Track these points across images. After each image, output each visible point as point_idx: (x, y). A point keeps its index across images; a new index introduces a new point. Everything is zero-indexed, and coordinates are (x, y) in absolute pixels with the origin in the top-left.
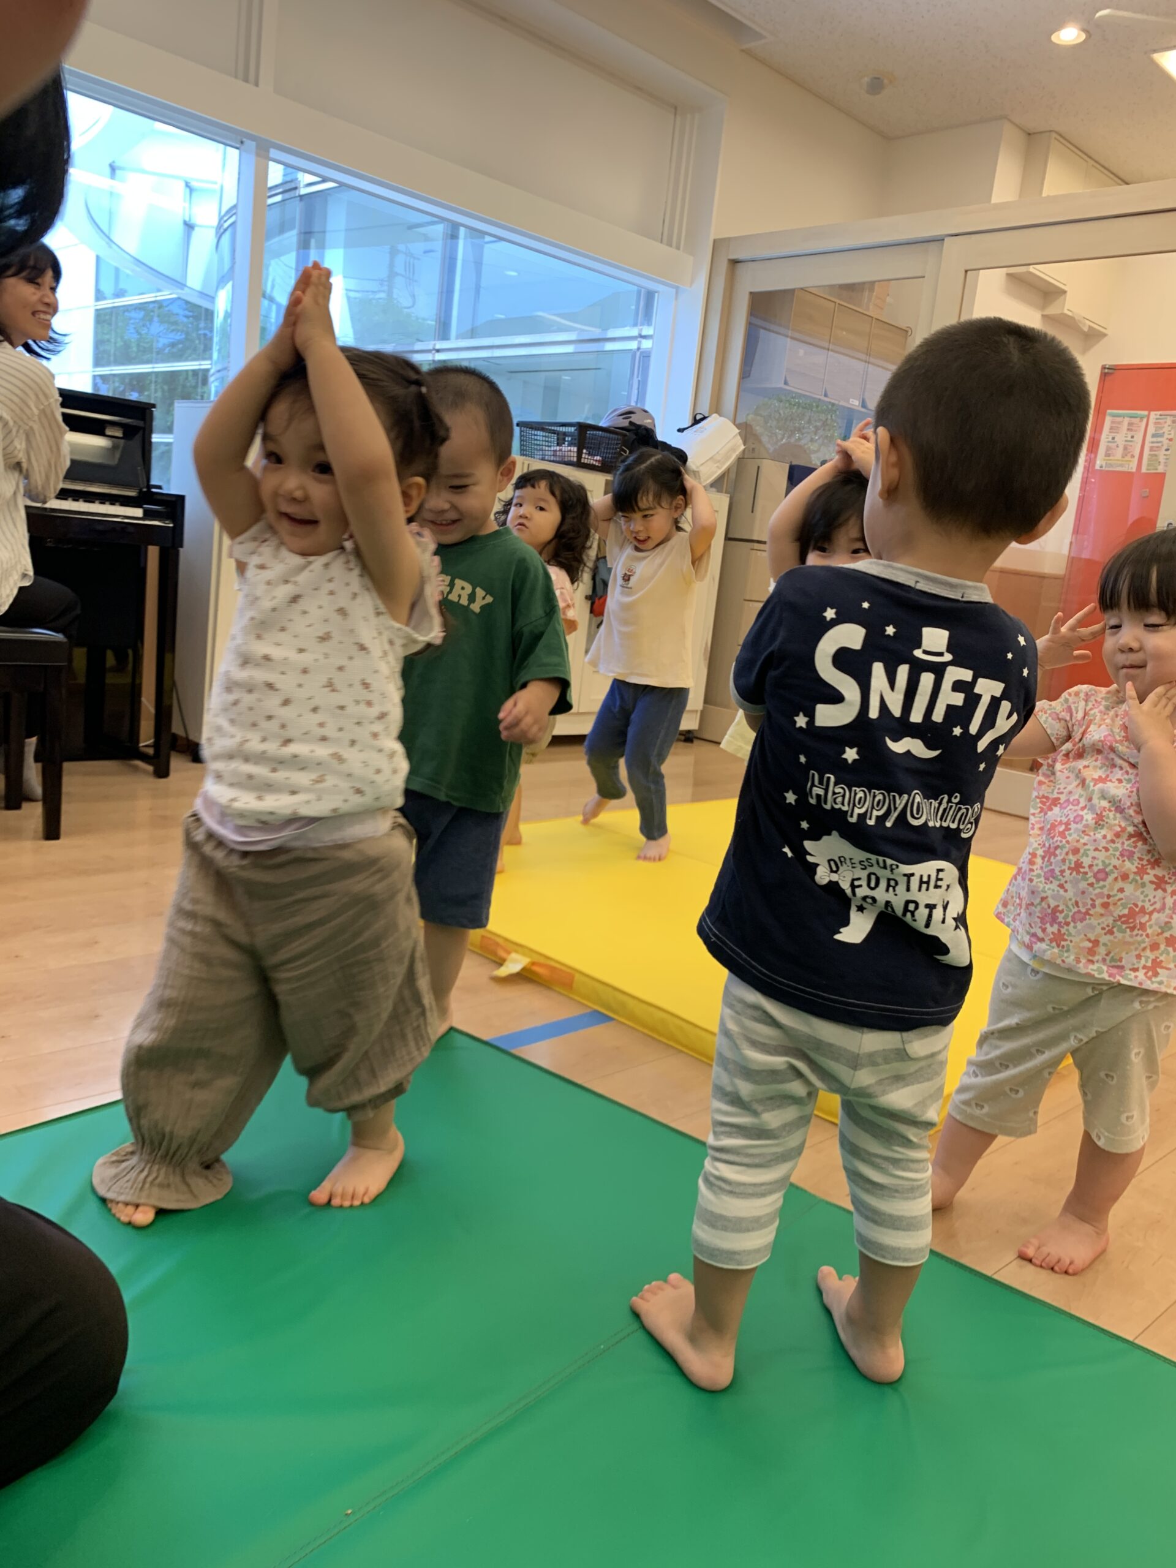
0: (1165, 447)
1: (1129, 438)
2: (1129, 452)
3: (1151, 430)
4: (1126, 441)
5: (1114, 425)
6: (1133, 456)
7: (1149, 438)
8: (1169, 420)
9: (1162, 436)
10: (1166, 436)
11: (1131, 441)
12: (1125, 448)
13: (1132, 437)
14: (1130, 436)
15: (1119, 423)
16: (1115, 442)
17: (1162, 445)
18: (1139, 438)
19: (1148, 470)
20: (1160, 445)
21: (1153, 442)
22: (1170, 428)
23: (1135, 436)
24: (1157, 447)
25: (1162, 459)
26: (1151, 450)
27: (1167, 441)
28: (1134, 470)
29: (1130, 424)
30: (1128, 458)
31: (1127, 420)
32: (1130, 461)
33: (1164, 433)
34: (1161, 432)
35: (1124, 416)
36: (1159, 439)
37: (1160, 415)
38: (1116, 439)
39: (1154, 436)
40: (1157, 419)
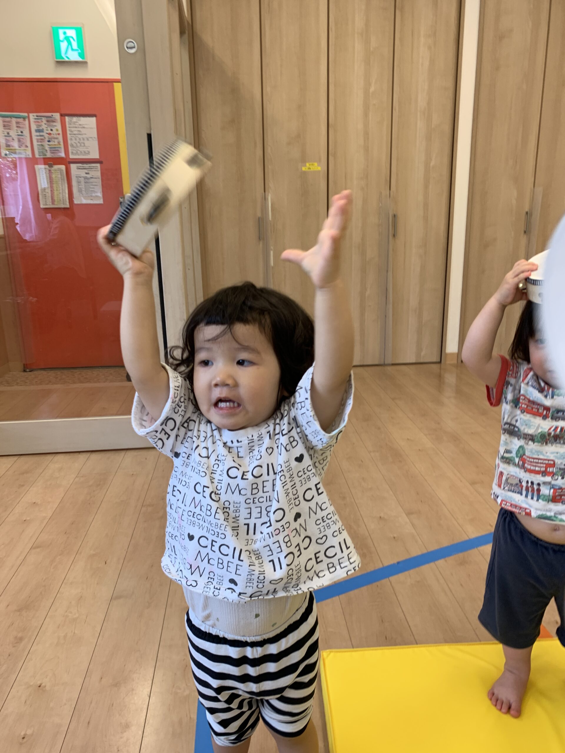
0: (47, 139)
1: (20, 133)
2: (23, 143)
3: (34, 127)
4: (18, 135)
5: (6, 123)
6: (27, 146)
7: (34, 133)
8: (44, 120)
9: (42, 131)
10: (45, 131)
11: (22, 135)
12: (19, 141)
13: (22, 132)
14: (19, 131)
15: (9, 122)
16: (10, 136)
17: (45, 138)
18: (26, 133)
19: (39, 155)
20: (42, 138)
21: (37, 136)
22: (46, 126)
23: (24, 132)
24: (42, 139)
25: (47, 147)
26: (38, 142)
27: (48, 135)
28: (31, 156)
29: (17, 123)
30: (23, 148)
31: (14, 120)
32: (25, 150)
33: (43, 129)
34: (41, 128)
35: (11, 117)
36: (41, 134)
37: (37, 116)
38: (11, 134)
39: (37, 131)
40: (35, 119)
